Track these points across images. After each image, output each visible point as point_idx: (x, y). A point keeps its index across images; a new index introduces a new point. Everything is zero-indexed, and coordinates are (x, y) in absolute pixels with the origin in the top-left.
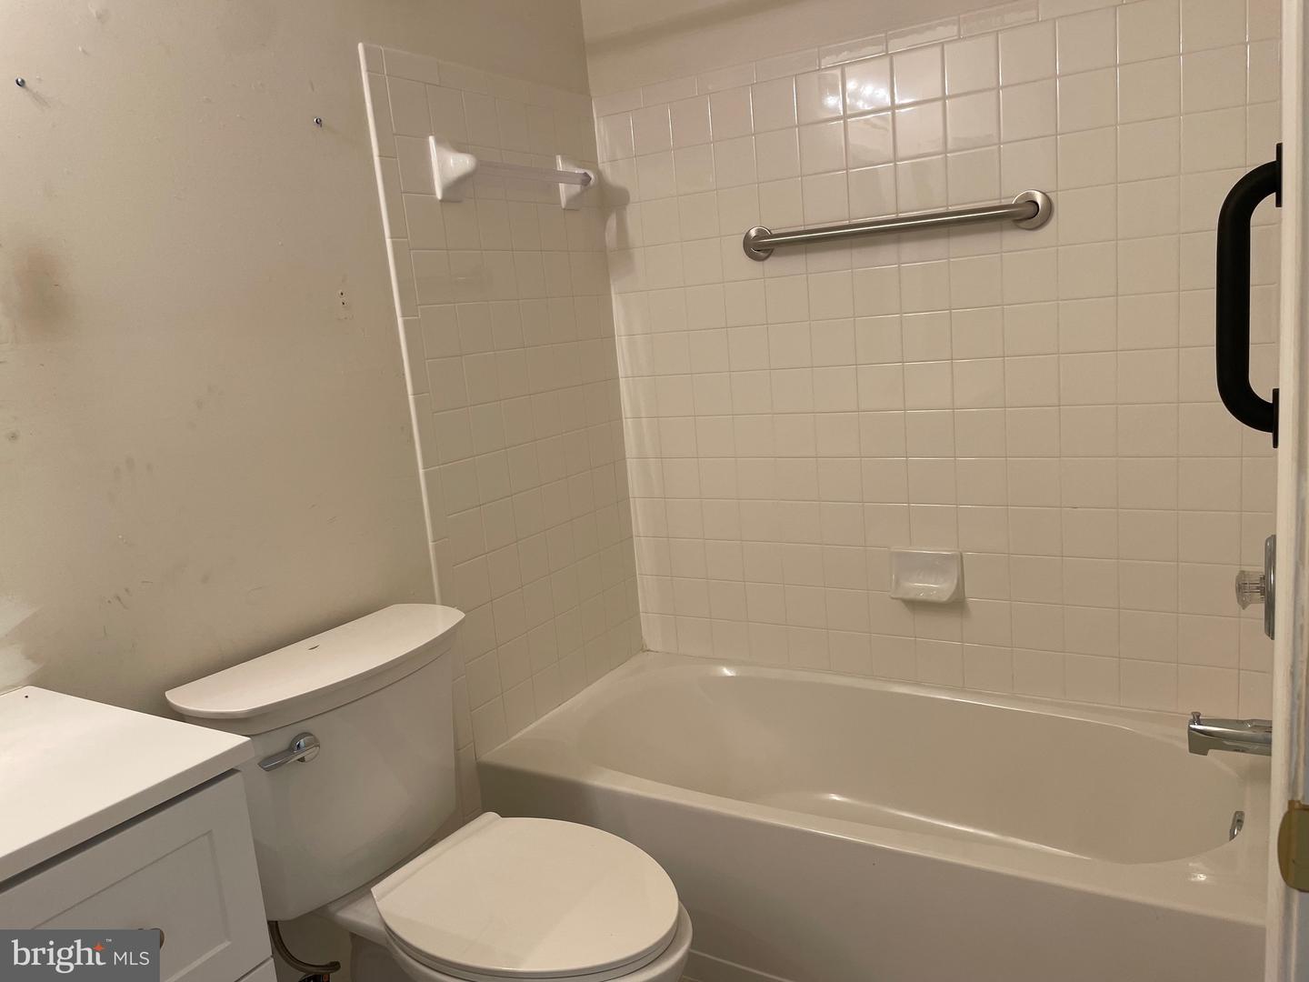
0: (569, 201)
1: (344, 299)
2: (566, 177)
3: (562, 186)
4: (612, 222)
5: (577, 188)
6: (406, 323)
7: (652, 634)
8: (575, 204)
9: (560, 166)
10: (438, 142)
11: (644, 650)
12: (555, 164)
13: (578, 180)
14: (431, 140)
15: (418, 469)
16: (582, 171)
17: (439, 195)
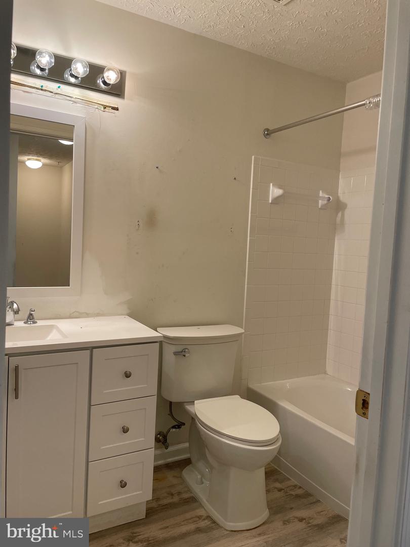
0: (322, 206)
1: (232, 230)
2: (323, 198)
3: (320, 201)
4: (340, 215)
5: (326, 202)
6: (250, 239)
7: (329, 369)
8: (324, 208)
9: (321, 194)
10: (273, 185)
11: (325, 373)
12: (319, 193)
13: (326, 200)
14: (271, 184)
15: (245, 285)
16: (328, 196)
17: (270, 202)
